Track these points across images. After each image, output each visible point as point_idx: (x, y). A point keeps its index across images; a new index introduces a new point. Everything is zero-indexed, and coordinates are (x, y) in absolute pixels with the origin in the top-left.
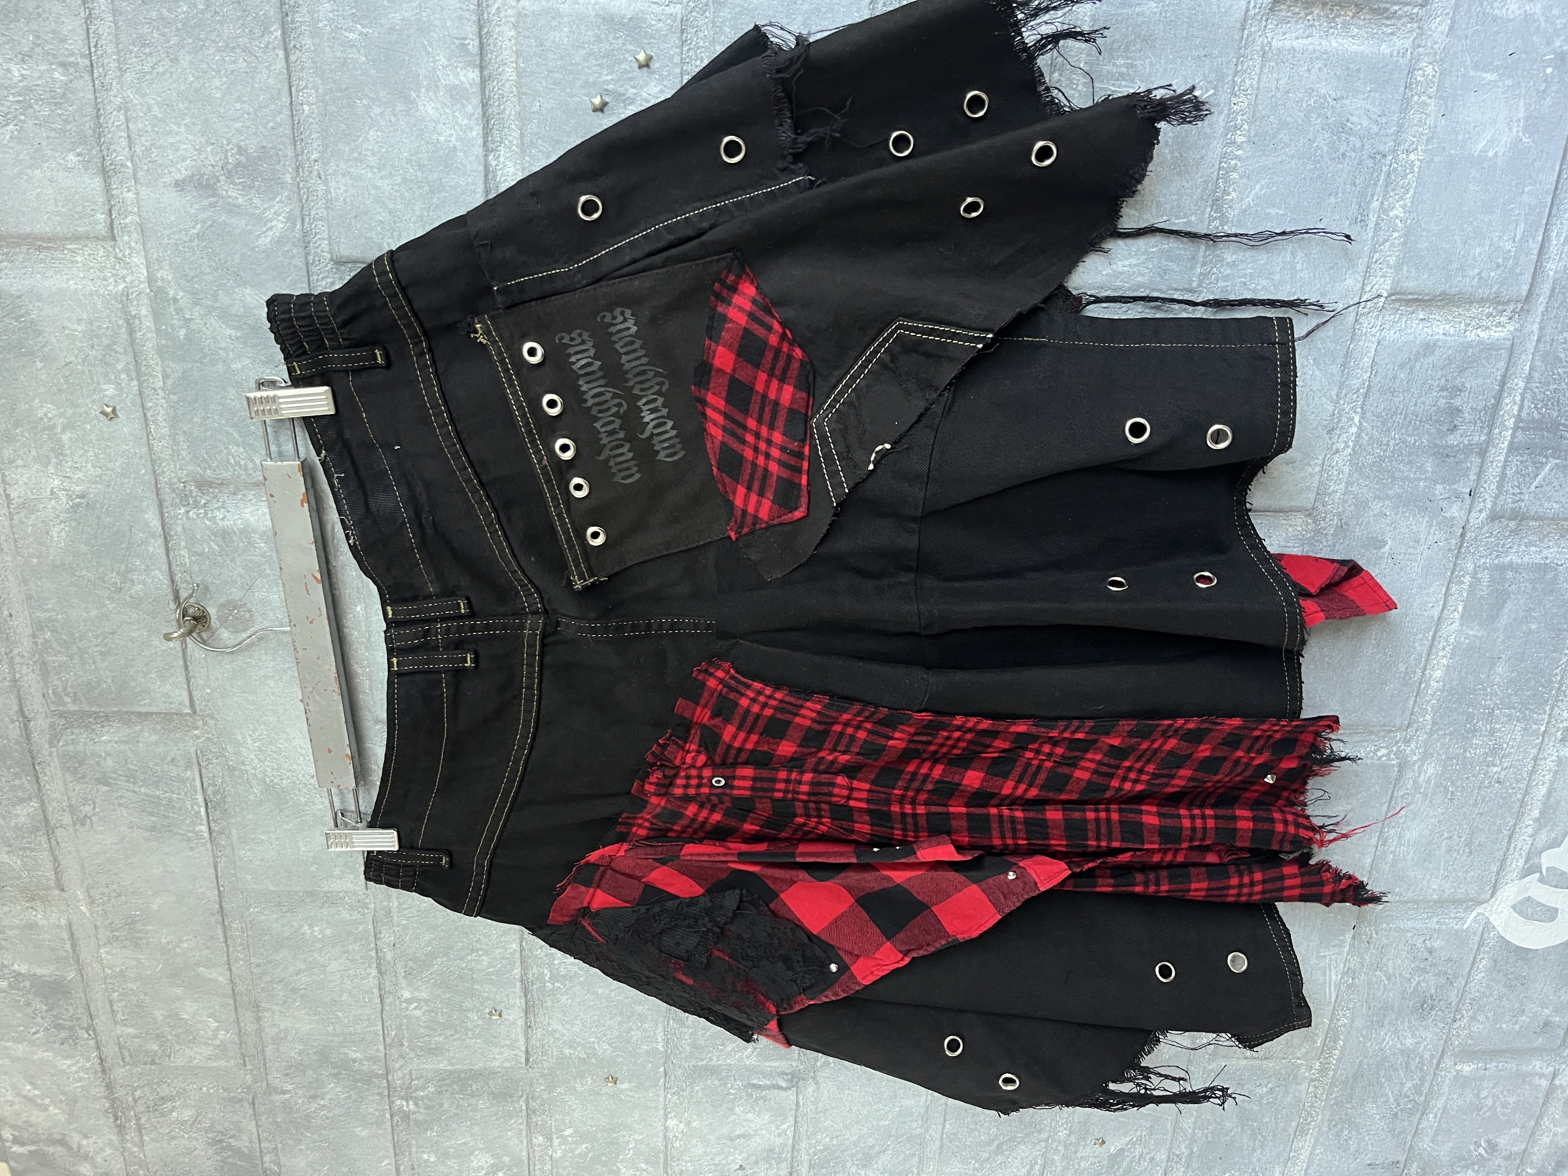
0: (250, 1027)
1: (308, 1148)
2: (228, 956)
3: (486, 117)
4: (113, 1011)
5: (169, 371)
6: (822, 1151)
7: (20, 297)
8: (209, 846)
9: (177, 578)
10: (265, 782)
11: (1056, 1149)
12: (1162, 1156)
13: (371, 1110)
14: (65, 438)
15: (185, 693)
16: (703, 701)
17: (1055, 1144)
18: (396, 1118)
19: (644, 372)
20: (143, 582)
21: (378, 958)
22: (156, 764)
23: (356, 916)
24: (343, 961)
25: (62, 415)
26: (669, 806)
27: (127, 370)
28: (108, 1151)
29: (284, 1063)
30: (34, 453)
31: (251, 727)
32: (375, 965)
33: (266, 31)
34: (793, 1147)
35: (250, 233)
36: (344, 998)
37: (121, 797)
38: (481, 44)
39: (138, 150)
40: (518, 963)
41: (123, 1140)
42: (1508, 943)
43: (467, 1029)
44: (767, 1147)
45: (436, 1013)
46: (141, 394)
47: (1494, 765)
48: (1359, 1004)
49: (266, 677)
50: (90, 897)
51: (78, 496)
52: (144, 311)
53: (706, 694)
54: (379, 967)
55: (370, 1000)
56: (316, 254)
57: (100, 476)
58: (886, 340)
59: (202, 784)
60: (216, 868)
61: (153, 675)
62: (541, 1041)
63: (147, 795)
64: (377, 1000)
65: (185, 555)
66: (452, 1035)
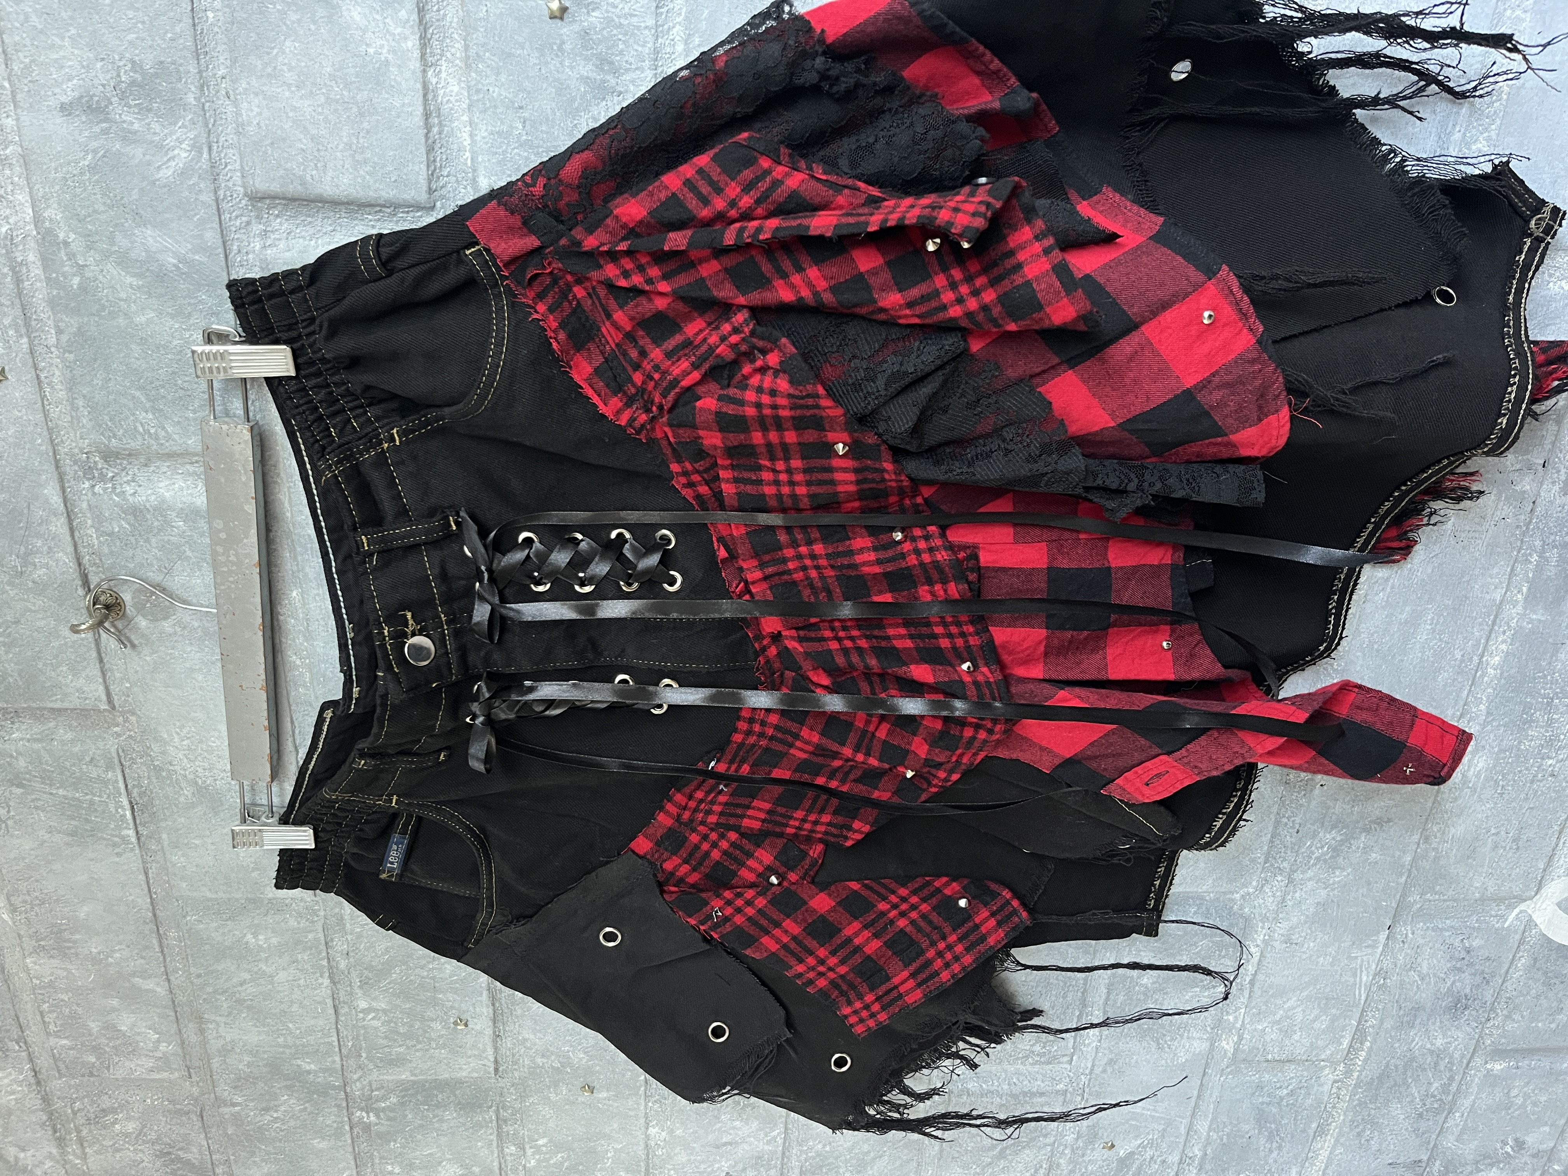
0: (194, 1039)
1: (263, 1160)
2: (165, 966)
3: (423, 24)
4: (44, 1022)
5: (61, 325)
6: (814, 1158)
8: (137, 851)
9: (86, 560)
10: (196, 783)
11: (1063, 1153)
12: (1174, 1158)
13: (329, 1122)
15: (101, 688)
17: (1062, 1148)
18: (355, 1131)
20: (46, 566)
21: (330, 967)
22: (74, 765)
23: (303, 924)
24: (292, 970)
27: (14, 325)
28: (48, 1164)
29: (232, 1076)
31: (178, 724)
32: (327, 975)
34: (783, 1153)
35: (149, 164)
36: (295, 1008)
37: (37, 799)
41: (63, 1153)
42: (1550, 941)
43: (430, 1039)
44: (756, 1154)
45: (396, 1023)
46: (32, 352)
47: (1549, 758)
48: (1389, 1005)
49: (192, 670)
50: (11, 905)
52: (31, 258)
54: (331, 977)
55: (323, 1010)
56: (227, 188)
59: (126, 786)
60: (146, 874)
61: (64, 668)
62: (511, 1050)
63: (65, 797)
64: (331, 1010)
65: (92, 536)
66: (414, 1046)
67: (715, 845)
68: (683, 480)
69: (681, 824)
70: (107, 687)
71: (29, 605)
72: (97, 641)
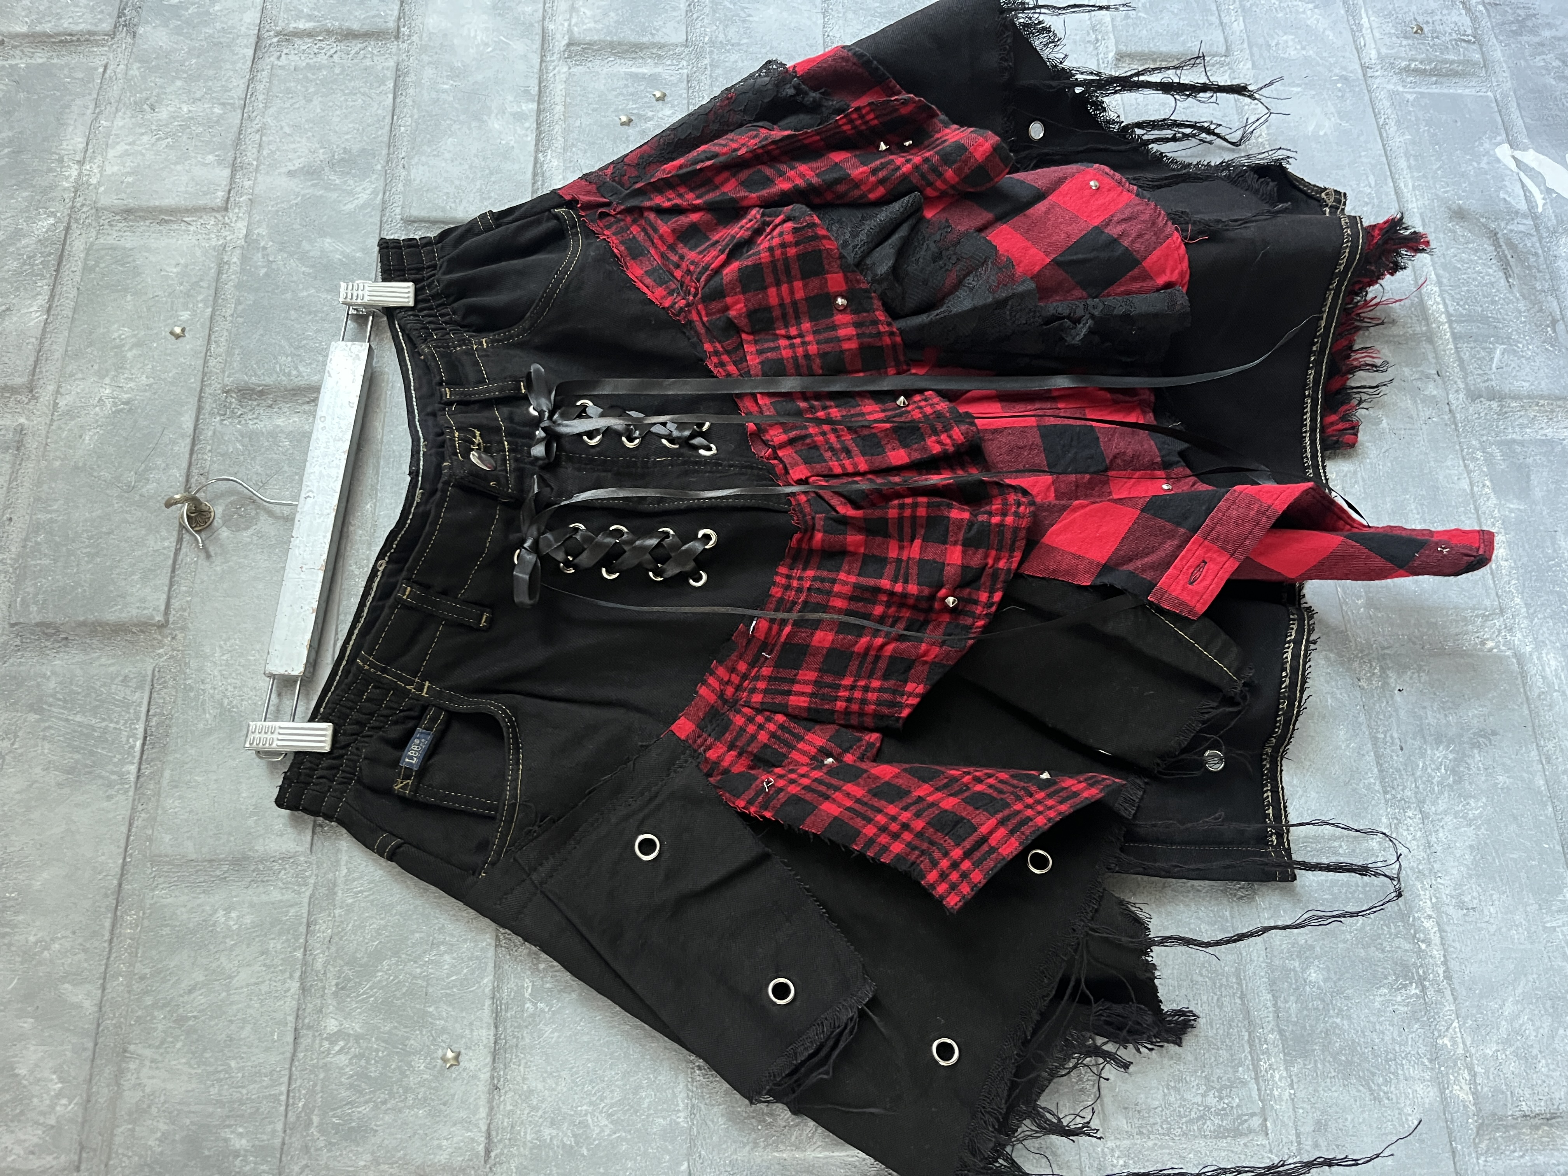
2: (107, 966)
3: (539, 131)
5: (242, 299)
7: (132, 249)
8: (131, 793)
9: (194, 480)
10: (222, 705)
14: (129, 355)
15: (165, 596)
20: (158, 481)
21: (305, 963)
22: (104, 685)
23: (289, 896)
24: (257, 968)
25: (134, 336)
27: (205, 301)
30: (96, 367)
31: (224, 636)
32: (297, 974)
33: (383, 83)
35: (340, 202)
36: (244, 1034)
37: (50, 727)
38: (540, 92)
39: (265, 153)
40: (491, 965)
43: (407, 1090)
45: (368, 1062)
46: (212, 318)
51: (123, 403)
52: (235, 260)
54: (302, 979)
55: (280, 1036)
56: (390, 216)
57: (150, 385)
59: (148, 711)
60: (131, 825)
61: (136, 578)
62: (510, 1113)
63: (80, 725)
64: (290, 1038)
65: (207, 459)
66: (384, 1102)
67: (761, 727)
68: (715, 360)
69: (725, 702)
70: (169, 598)
71: (128, 516)
72: (177, 551)
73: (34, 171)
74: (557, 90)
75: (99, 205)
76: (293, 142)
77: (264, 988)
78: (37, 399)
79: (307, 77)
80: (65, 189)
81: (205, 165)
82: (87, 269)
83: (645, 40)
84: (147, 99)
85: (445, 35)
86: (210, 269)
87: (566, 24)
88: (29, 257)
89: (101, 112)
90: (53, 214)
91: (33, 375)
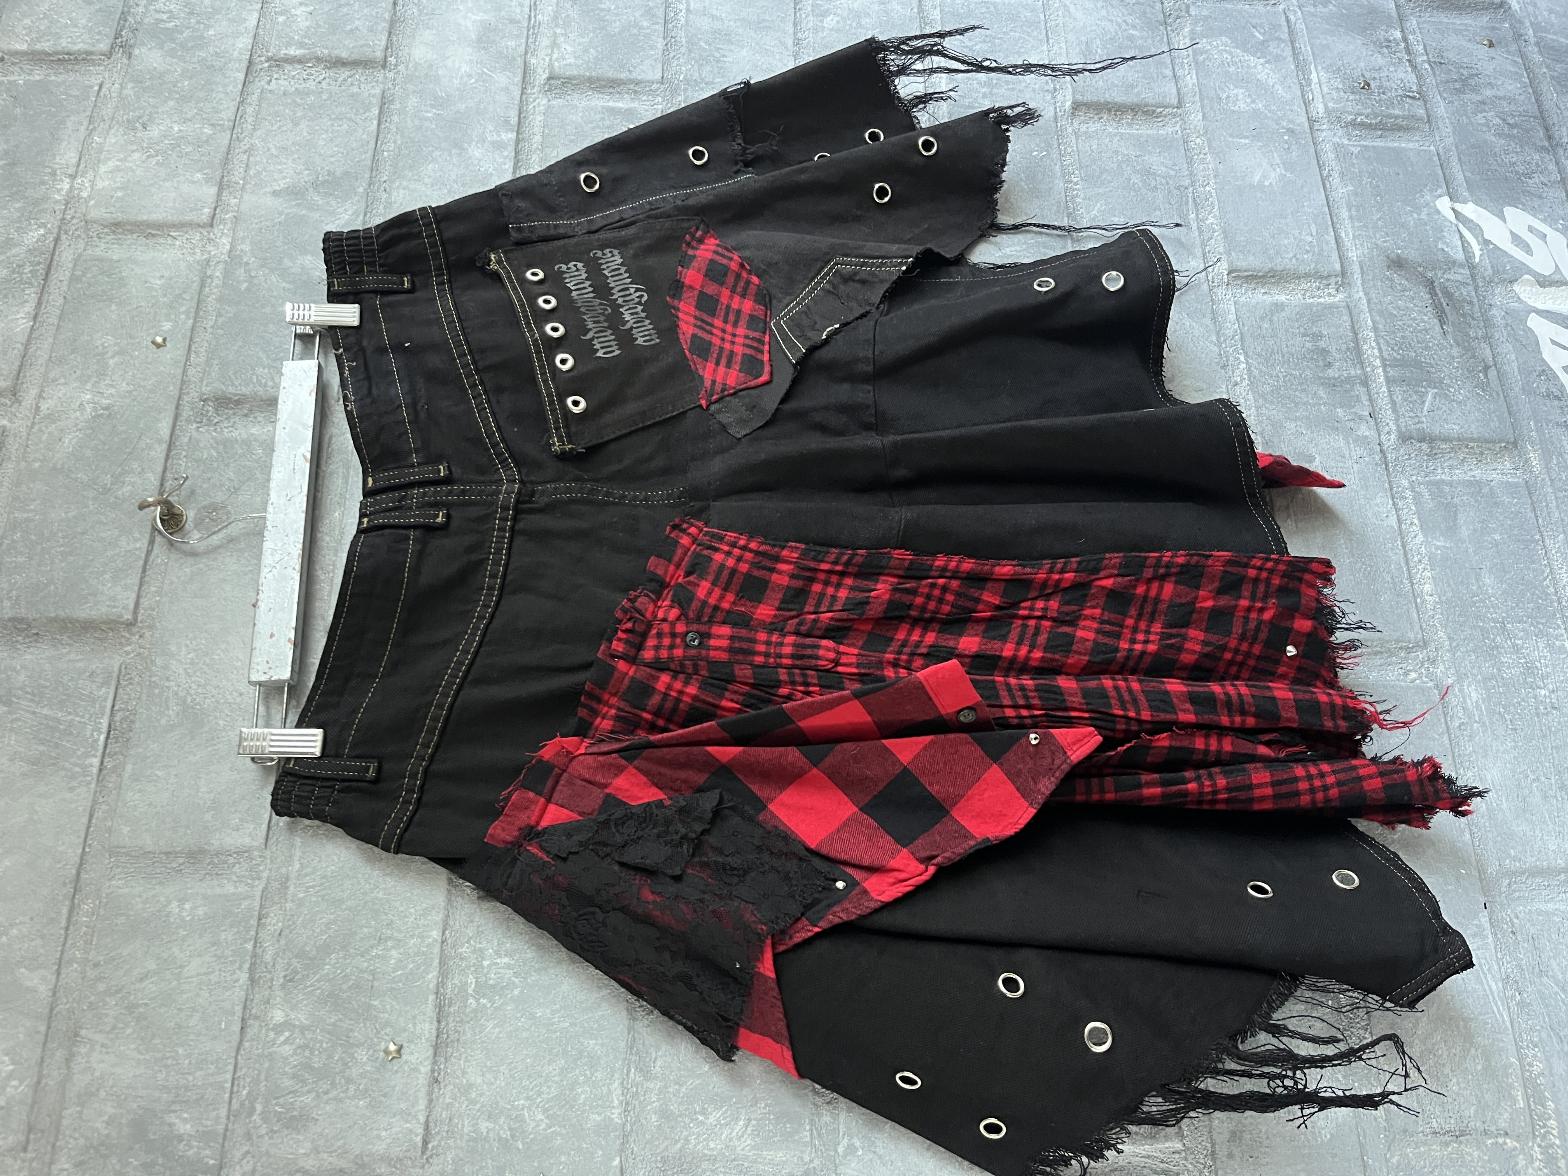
5: (223, 312)
7: (118, 261)
8: (93, 786)
9: (168, 484)
10: (185, 702)
14: (111, 362)
15: (134, 596)
16: (676, 559)
19: (627, 289)
20: (133, 484)
21: (254, 955)
22: (72, 679)
23: (242, 889)
24: (208, 957)
25: (116, 344)
26: (638, 675)
27: (187, 313)
30: (79, 373)
32: (247, 966)
33: (368, 109)
35: (322, 221)
36: (193, 1022)
37: (17, 719)
38: (519, 122)
39: (252, 173)
40: (436, 962)
43: (349, 1081)
45: (312, 1051)
46: (193, 329)
51: (103, 409)
52: (218, 274)
53: (679, 551)
54: (252, 970)
55: (228, 1026)
57: (130, 392)
58: (827, 274)
59: (113, 706)
60: (91, 816)
61: (107, 576)
62: (449, 1106)
63: (46, 717)
64: (237, 1028)
65: (182, 465)
66: (326, 1093)
70: (138, 597)
71: (102, 518)
72: (149, 553)
73: (27, 183)
74: (537, 120)
75: (89, 217)
76: (280, 163)
77: (214, 978)
78: (20, 402)
79: (295, 102)
80: (56, 202)
81: (193, 182)
82: (74, 279)
83: (623, 76)
84: (140, 117)
85: (431, 66)
86: (193, 282)
87: (547, 59)
88: (19, 266)
89: (94, 129)
90: (44, 225)
91: (17, 379)
